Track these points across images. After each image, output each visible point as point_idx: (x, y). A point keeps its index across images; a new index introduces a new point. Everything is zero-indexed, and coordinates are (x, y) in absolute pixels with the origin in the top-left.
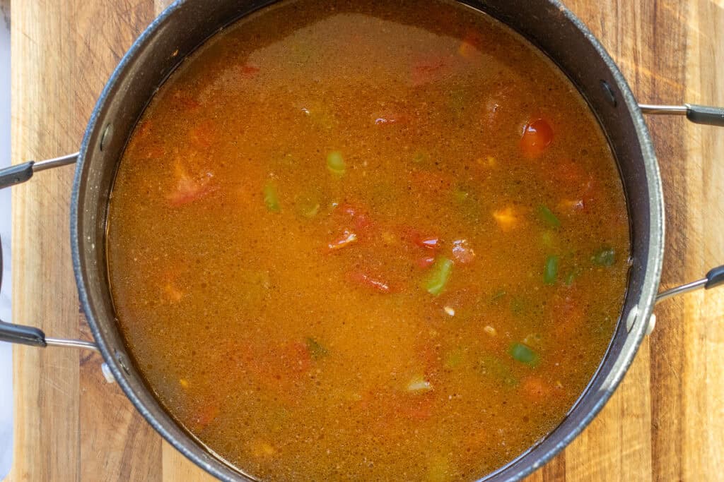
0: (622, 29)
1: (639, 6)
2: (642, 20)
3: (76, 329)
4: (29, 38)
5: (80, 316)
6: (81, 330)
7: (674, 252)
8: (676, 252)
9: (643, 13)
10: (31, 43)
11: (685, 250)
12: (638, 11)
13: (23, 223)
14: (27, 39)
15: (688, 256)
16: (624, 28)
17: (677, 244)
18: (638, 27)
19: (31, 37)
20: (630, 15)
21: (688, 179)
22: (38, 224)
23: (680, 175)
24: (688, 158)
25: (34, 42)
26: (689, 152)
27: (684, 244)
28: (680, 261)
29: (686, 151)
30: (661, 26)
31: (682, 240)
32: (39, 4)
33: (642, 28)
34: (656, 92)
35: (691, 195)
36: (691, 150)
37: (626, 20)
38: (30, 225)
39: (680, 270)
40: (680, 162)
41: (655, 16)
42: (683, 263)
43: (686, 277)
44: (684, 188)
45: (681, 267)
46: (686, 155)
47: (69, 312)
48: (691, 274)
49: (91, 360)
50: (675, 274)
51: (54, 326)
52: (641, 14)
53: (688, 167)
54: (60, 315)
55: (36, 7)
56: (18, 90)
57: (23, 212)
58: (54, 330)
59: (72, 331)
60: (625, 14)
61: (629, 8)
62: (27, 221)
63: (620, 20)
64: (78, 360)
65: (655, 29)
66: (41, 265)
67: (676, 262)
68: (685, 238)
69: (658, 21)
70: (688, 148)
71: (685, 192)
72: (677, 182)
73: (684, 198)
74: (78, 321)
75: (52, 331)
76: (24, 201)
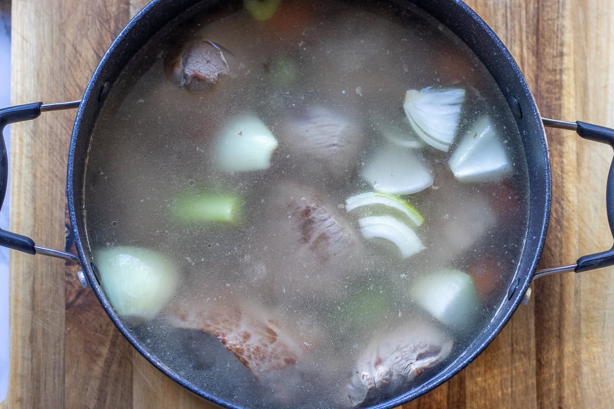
0: (511, 39)
1: (525, 21)
2: (527, 32)
3: (62, 279)
4: (27, 41)
5: (66, 268)
6: (67, 279)
7: (554, 219)
8: (556, 219)
9: (528, 26)
10: (28, 44)
11: (563, 218)
12: (524, 25)
13: (19, 191)
14: (25, 42)
15: (565, 223)
16: (513, 38)
17: (557, 213)
18: (524, 38)
19: (28, 39)
20: (517, 28)
21: (565, 160)
22: (32, 192)
23: (559, 157)
24: (565, 144)
25: (30, 44)
26: (566, 139)
27: (562, 213)
28: (559, 227)
29: (563, 138)
30: (543, 37)
31: (560, 209)
32: (36, 14)
33: (527, 38)
34: (539, 90)
35: (567, 173)
36: (567, 137)
37: (514, 32)
38: (25, 193)
39: (559, 235)
40: (559, 147)
41: (538, 29)
42: (562, 229)
43: (563, 240)
44: (562, 168)
45: (560, 232)
46: (563, 142)
47: (56, 265)
48: (568, 238)
49: (75, 304)
50: (555, 237)
51: (44, 276)
52: (526, 27)
53: (564, 151)
54: (49, 268)
55: (33, 15)
56: (17, 83)
57: (20, 183)
58: (44, 279)
59: (59, 280)
60: (513, 27)
61: (516, 22)
62: (22, 190)
63: (509, 32)
64: (63, 304)
65: (538, 39)
66: (34, 226)
67: (556, 227)
68: (562, 208)
69: (540, 32)
70: (565, 136)
71: (562, 171)
72: (557, 164)
73: (562, 176)
74: (64, 272)
75: (42, 281)
76: (20, 174)
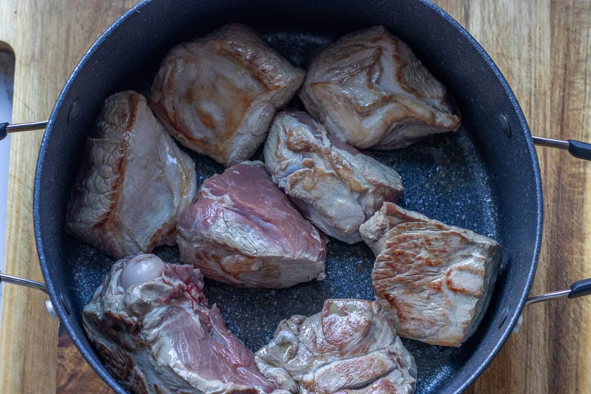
0: (534, 128)
1: (549, 110)
2: (551, 122)
3: (55, 361)
4: (28, 108)
5: (58, 350)
6: (59, 362)
7: (571, 320)
8: (573, 319)
9: (552, 115)
10: (30, 112)
11: (581, 319)
12: (548, 114)
13: (13, 266)
14: (27, 109)
15: (583, 325)
16: (536, 127)
17: (575, 314)
18: (548, 127)
19: (30, 107)
20: (541, 117)
21: (585, 258)
22: (26, 267)
23: (579, 254)
24: (586, 241)
25: (33, 112)
26: (587, 235)
27: (581, 314)
28: (576, 328)
29: (585, 234)
30: (568, 127)
31: (578, 309)
32: (39, 80)
33: (551, 128)
34: (561, 183)
35: (588, 272)
37: (538, 120)
38: (20, 269)
39: (576, 336)
40: (579, 243)
41: (563, 119)
42: (579, 330)
43: (581, 342)
44: (582, 266)
45: (577, 333)
46: (585, 238)
47: (49, 346)
48: (586, 340)
49: (66, 388)
50: (572, 339)
51: (35, 356)
52: (551, 116)
53: (585, 248)
54: (41, 348)
55: (36, 82)
56: (16, 152)
57: (15, 258)
58: (35, 360)
59: (51, 362)
60: (537, 116)
61: (541, 111)
62: (17, 265)
63: (533, 121)
64: (54, 388)
65: (562, 130)
66: (28, 304)
67: (573, 328)
68: (581, 308)
69: (564, 123)
70: (587, 232)
71: (582, 270)
72: (577, 261)
73: (581, 274)
74: (56, 354)
75: (33, 362)
76: (15, 248)
